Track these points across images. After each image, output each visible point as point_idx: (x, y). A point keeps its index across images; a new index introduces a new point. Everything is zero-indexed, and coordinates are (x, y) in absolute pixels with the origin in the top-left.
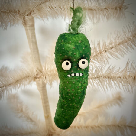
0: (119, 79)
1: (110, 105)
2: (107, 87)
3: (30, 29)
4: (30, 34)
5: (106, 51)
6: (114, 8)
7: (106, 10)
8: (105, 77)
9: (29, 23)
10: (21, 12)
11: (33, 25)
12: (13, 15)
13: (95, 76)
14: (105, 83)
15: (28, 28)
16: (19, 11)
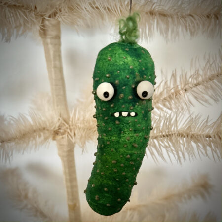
0: (207, 138)
1: (186, 196)
2: (183, 154)
3: (51, 44)
4: (52, 53)
5: (186, 90)
6: (205, 16)
7: (191, 17)
8: (181, 135)
9: (52, 32)
10: (38, 9)
11: (58, 37)
12: (24, 13)
13: (164, 134)
14: (182, 146)
15: (49, 41)
16: (35, 8)
